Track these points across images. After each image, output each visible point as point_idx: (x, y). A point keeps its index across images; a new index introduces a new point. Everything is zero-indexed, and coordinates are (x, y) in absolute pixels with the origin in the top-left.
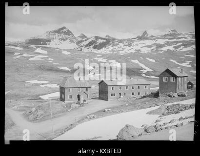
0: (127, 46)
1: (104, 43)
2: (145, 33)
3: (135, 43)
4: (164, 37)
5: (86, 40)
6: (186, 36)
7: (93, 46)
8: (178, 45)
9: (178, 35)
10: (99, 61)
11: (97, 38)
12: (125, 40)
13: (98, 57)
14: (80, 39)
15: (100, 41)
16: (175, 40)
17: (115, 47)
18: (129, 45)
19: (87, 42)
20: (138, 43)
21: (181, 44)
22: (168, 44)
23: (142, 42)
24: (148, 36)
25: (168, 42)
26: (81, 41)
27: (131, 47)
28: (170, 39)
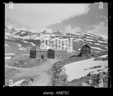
0: (37, 36)
1: (25, 34)
2: (45, 31)
3: (41, 35)
4: (55, 33)
5: (15, 32)
6: (64, 34)
7: (19, 35)
8: (61, 37)
9: (61, 33)
10: (24, 42)
11: (21, 31)
12: (36, 33)
13: (24, 40)
14: (11, 31)
15: (23, 33)
16: (60, 35)
17: (31, 36)
18: (38, 36)
19: (16, 33)
20: (43, 35)
21: (62, 37)
22: (57, 37)
23: (44, 35)
24: (47, 33)
25: (56, 36)
26: (12, 32)
27: (39, 37)
28: (57, 35)
